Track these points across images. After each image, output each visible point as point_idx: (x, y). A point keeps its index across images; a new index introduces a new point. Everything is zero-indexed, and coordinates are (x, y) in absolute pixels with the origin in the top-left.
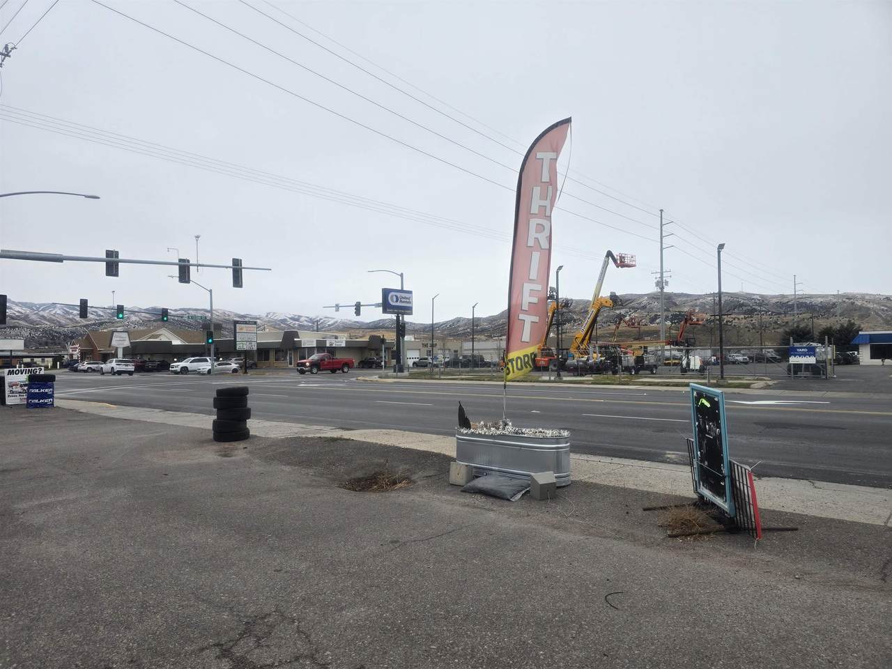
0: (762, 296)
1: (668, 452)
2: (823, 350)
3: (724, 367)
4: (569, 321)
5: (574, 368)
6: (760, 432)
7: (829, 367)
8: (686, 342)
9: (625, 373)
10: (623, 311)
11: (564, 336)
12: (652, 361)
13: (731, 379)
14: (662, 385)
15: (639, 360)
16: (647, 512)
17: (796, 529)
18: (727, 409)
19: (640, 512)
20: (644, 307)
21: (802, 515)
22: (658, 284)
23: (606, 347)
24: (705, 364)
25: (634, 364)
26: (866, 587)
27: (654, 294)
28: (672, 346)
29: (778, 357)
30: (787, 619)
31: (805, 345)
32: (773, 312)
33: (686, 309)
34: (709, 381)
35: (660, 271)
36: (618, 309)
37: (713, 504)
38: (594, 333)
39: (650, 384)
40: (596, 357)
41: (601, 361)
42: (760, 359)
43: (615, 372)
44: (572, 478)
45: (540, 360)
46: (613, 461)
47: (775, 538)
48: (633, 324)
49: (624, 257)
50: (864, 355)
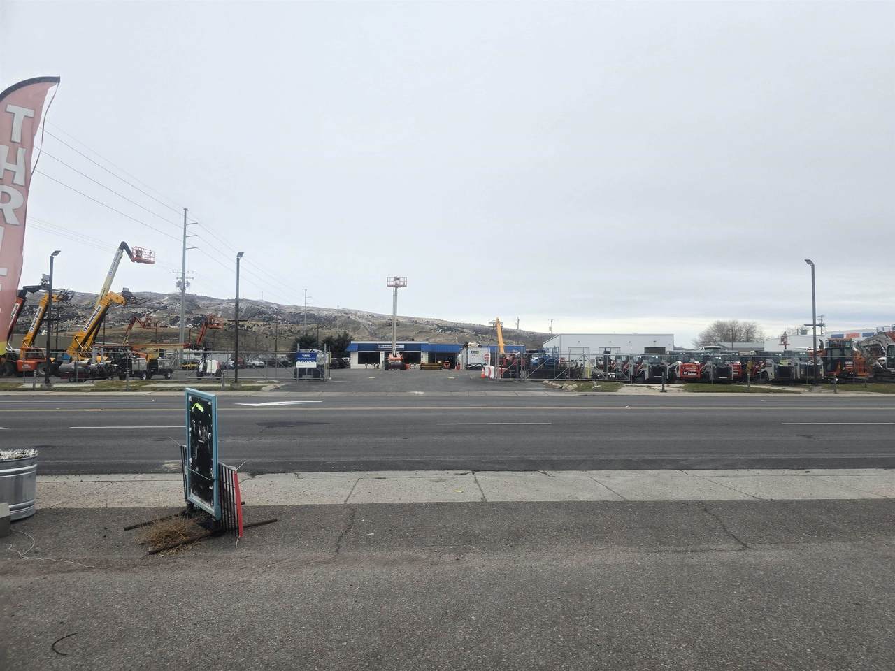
0: (278, 305)
1: (166, 461)
2: (323, 356)
3: (239, 371)
4: (71, 317)
5: (70, 373)
6: (261, 432)
7: (326, 371)
8: (204, 345)
9: (135, 378)
10: (139, 311)
11: (61, 335)
12: (167, 365)
13: (245, 382)
14: (175, 390)
15: (153, 364)
16: (129, 531)
17: (276, 521)
18: (219, 412)
19: (121, 533)
20: (164, 308)
21: (283, 506)
22: (179, 284)
23: (114, 349)
24: (223, 367)
25: (145, 369)
26: (324, 562)
27: (176, 295)
28: (191, 350)
29: (289, 362)
30: (252, 610)
31: (309, 351)
32: (287, 321)
33: (208, 313)
34: (223, 384)
35: (181, 271)
36: (134, 308)
37: (201, 510)
38: (100, 333)
39: (162, 390)
40: (100, 360)
41: (107, 364)
42: (272, 364)
43: (123, 377)
44: (37, 507)
45: (22, 364)
46: (99, 479)
47: (256, 534)
48: (149, 325)
49: (141, 252)
50: (354, 360)
